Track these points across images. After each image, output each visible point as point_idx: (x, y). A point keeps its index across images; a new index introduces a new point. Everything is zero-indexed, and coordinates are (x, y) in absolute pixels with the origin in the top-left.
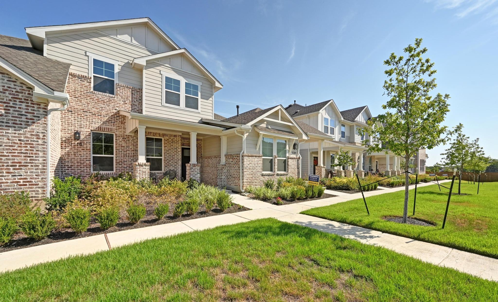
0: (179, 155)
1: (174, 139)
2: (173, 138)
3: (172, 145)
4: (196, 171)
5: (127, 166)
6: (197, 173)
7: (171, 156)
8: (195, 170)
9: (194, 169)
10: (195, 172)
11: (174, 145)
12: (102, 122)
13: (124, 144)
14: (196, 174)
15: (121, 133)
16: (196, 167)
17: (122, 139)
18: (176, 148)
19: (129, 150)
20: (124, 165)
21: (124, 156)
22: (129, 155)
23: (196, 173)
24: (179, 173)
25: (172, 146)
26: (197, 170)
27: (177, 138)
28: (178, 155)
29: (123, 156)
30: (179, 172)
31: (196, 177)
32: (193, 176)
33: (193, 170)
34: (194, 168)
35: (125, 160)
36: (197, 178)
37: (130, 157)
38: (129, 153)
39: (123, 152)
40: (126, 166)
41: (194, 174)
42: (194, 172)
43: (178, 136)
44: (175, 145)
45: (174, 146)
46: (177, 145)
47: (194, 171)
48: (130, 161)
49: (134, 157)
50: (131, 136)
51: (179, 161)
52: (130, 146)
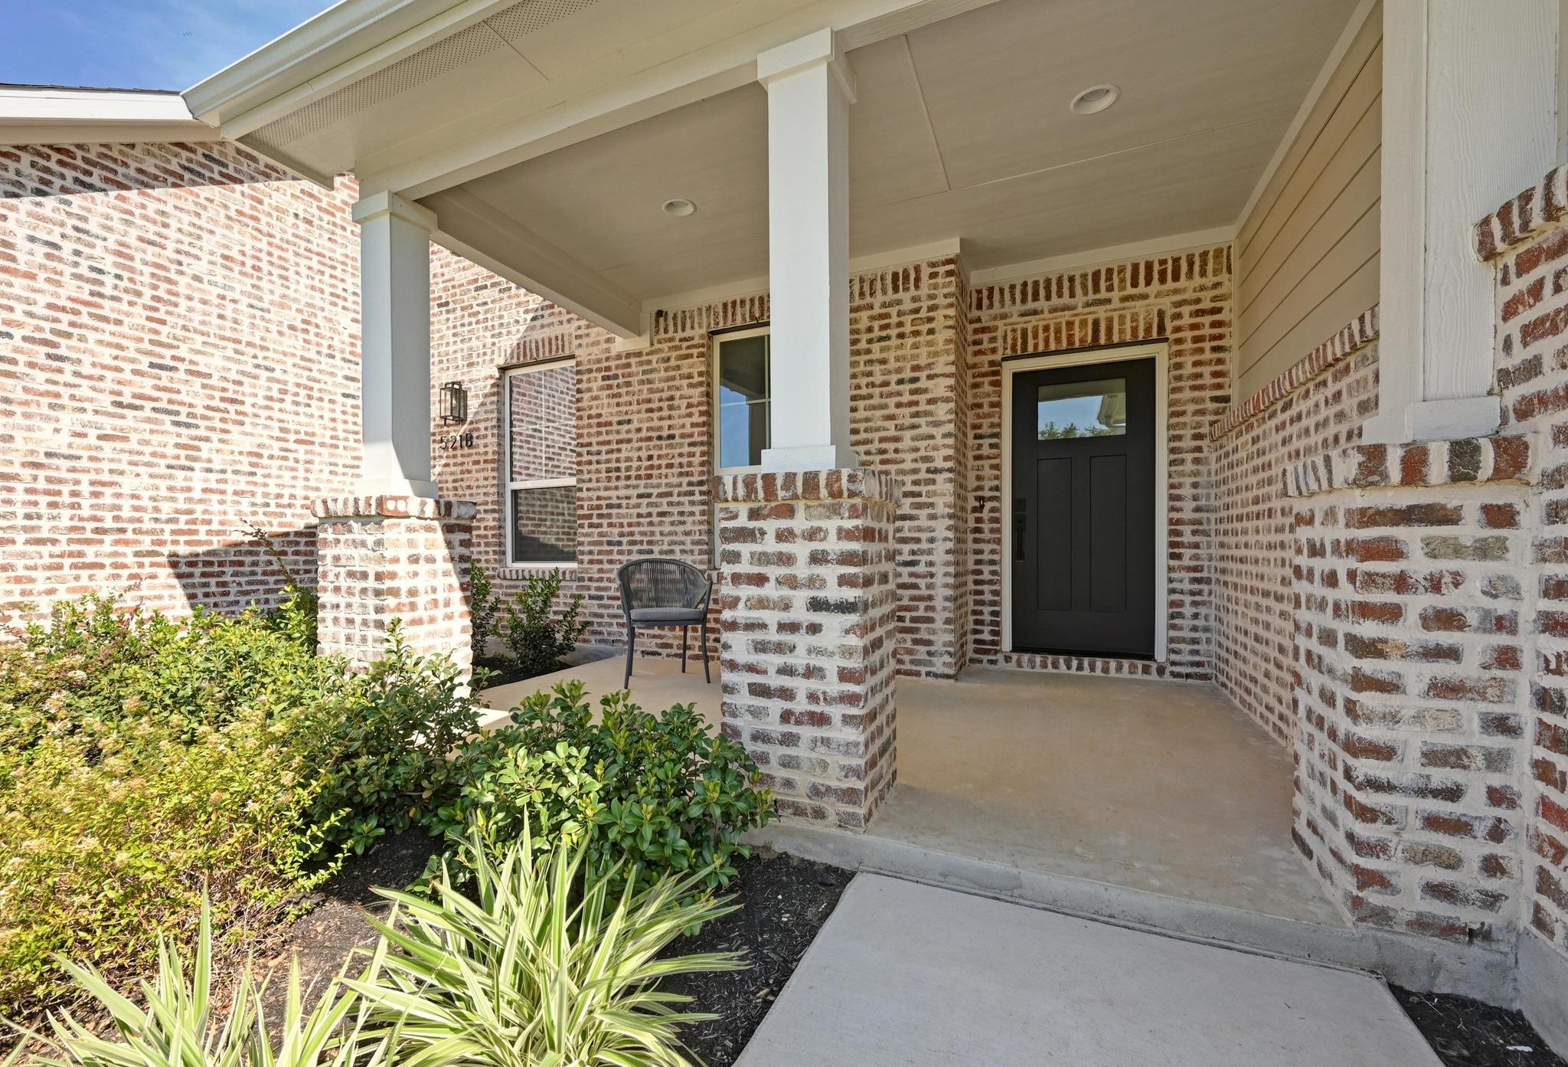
0: (938, 432)
1: (893, 311)
2: (891, 296)
3: (876, 355)
4: (802, 570)
5: (622, 535)
6: (817, 605)
7: (875, 446)
8: (786, 559)
9: (770, 545)
10: (792, 582)
11: (891, 355)
12: (530, 316)
13: (608, 411)
14: (800, 613)
15: (595, 350)
16: (799, 523)
17: (600, 383)
18: (908, 374)
19: (629, 441)
20: (610, 525)
21: (609, 479)
22: (628, 469)
23: (801, 597)
24: (939, 580)
25: (877, 368)
26: (817, 558)
27: (924, 291)
28: (925, 430)
29: (604, 475)
30: (939, 570)
31: (799, 660)
32: (761, 647)
33: (763, 558)
34: (771, 526)
35: (615, 501)
36: (810, 672)
37: (633, 482)
38: (628, 459)
39: (604, 457)
40: (616, 531)
41: (771, 617)
42: (770, 591)
43: (925, 272)
44: (907, 351)
45: (892, 365)
46: (924, 351)
47: (773, 572)
48: (634, 501)
49: (649, 477)
50: (639, 354)
51: (940, 478)
52: (635, 417)
